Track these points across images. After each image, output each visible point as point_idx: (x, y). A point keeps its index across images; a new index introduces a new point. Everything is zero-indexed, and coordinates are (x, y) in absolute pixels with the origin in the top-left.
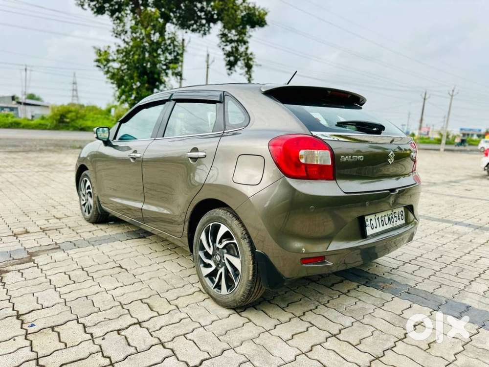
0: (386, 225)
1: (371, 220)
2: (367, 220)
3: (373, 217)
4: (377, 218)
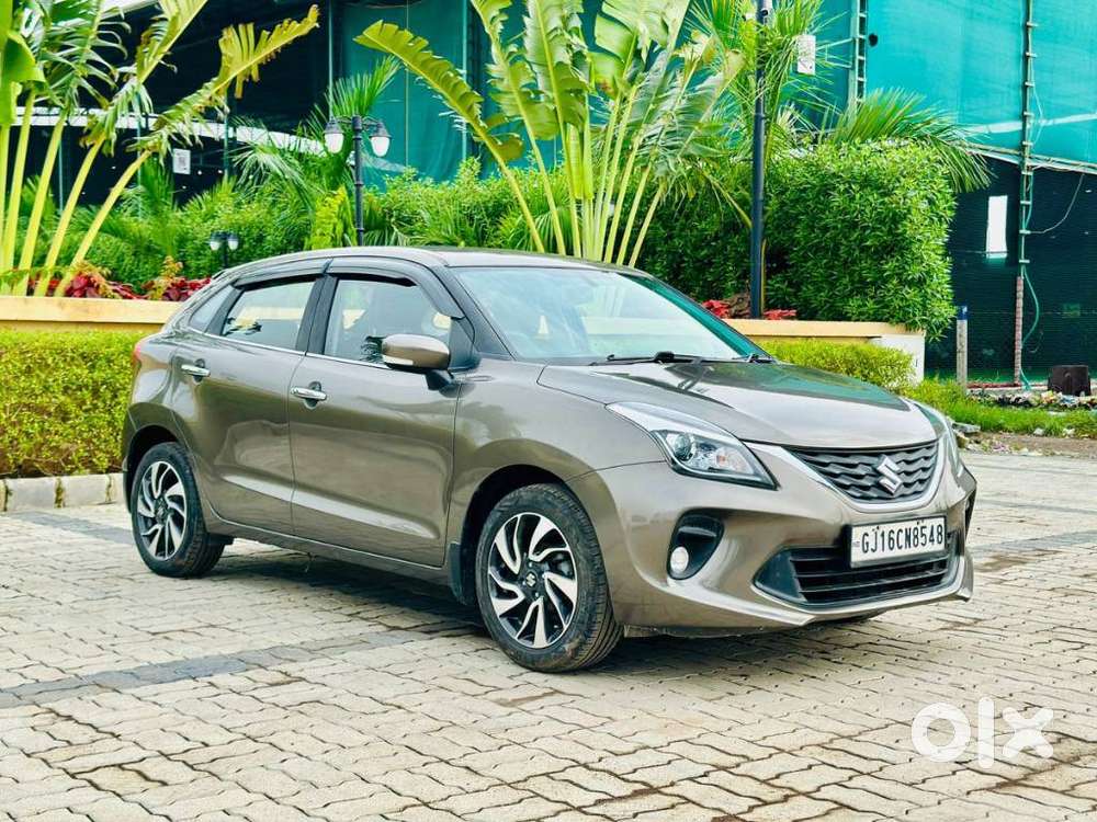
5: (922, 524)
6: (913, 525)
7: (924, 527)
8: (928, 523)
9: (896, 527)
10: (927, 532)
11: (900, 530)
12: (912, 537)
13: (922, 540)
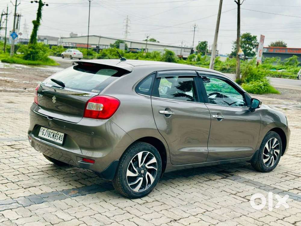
0: (51, 137)
1: (44, 130)
2: (42, 129)
3: (46, 129)
4: (47, 131)
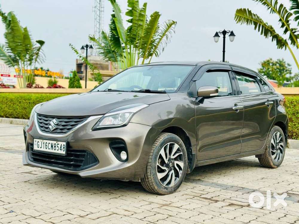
5: (58, 143)
6: (54, 142)
7: (59, 144)
8: (60, 143)
9: (48, 142)
10: (59, 146)
11: (49, 143)
12: (54, 147)
13: (57, 148)
